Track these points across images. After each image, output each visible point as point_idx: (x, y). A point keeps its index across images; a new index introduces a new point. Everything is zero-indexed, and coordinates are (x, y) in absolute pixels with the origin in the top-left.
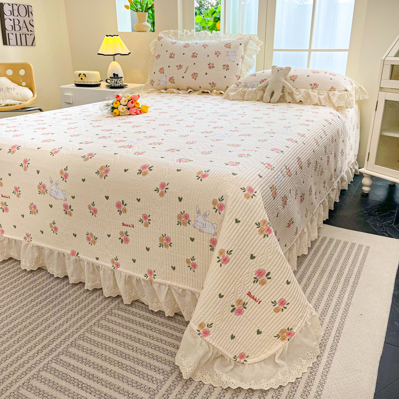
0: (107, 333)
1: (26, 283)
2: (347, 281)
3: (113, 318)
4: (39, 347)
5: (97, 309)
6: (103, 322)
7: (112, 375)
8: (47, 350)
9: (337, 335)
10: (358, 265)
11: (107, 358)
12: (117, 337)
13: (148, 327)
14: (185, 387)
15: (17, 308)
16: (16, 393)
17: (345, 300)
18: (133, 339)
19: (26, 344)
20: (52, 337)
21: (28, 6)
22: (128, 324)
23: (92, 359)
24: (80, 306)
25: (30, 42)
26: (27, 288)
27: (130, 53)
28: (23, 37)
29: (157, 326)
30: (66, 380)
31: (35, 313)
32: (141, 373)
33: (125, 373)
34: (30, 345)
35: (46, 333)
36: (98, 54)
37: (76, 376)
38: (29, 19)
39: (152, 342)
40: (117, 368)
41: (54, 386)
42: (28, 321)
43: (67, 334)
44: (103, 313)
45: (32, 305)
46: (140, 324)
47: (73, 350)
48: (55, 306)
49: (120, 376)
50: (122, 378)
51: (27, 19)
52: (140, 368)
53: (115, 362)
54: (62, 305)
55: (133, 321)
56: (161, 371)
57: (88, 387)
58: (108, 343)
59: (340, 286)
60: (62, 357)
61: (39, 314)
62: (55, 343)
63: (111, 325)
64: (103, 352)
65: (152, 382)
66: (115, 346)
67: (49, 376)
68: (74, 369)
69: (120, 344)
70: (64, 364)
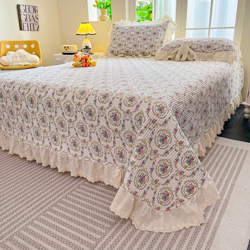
0: (76, 199)
1: (28, 169)
2: (233, 171)
3: (80, 190)
4: (34, 206)
5: (70, 185)
6: (74, 193)
7: (78, 223)
8: (38, 208)
9: (225, 203)
10: (240, 161)
11: (75, 213)
12: (82, 201)
13: (102, 196)
14: (124, 232)
15: (22, 183)
16: (18, 233)
17: (231, 182)
18: (92, 203)
19: (26, 204)
20: (42, 200)
21: (35, 7)
22: (89, 194)
23: (66, 214)
24: (60, 183)
25: (36, 29)
26: (29, 172)
27: (96, 34)
28: (32, 25)
29: (107, 195)
30: (49, 226)
31: (32, 186)
32: (96, 223)
33: (86, 223)
34: (28, 205)
35: (38, 198)
36: (77, 34)
37: (55, 223)
38: (36, 14)
39: (104, 205)
40: (81, 219)
41: (42, 229)
42: (28, 191)
43: (51, 199)
44: (74, 187)
45: (31, 181)
46: (97, 194)
47: (54, 208)
48: (45, 182)
49: (83, 224)
50: (84, 225)
51: (34, 15)
52: (96, 220)
53: (80, 216)
54: (49, 182)
55: (92, 193)
56: (109, 222)
57: (63, 230)
58: (76, 205)
59: (228, 174)
60: (47, 212)
61: (35, 187)
62: (44, 204)
63: (79, 195)
64: (73, 210)
65: (103, 229)
66: (80, 207)
67: (39, 223)
68: (55, 219)
69: (84, 205)
70: (48, 216)
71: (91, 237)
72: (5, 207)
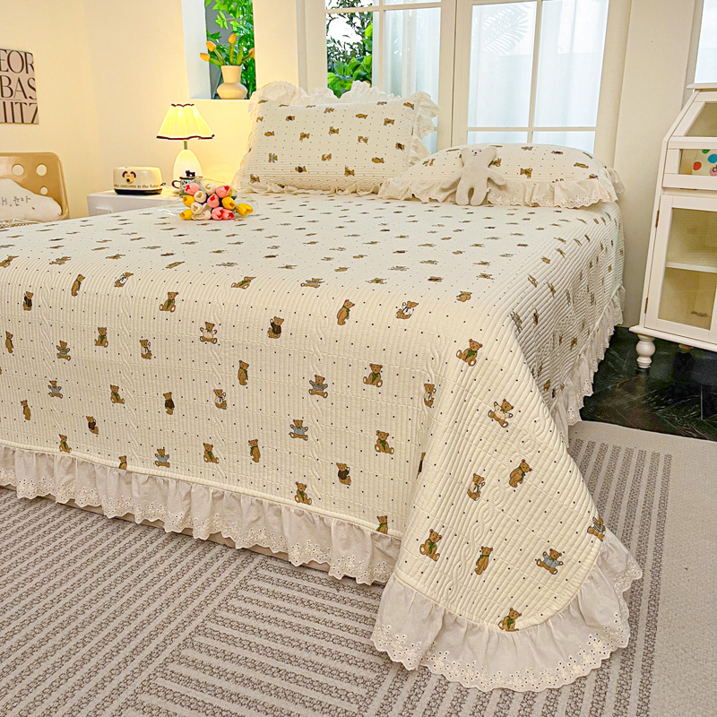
0: (246, 620)
2: (647, 513)
3: (252, 595)
5: (219, 580)
8: (142, 657)
10: (658, 486)
12: (267, 627)
17: (651, 544)
18: (296, 628)
19: (99, 647)
21: (25, 53)
22: (279, 603)
24: (186, 577)
25: (28, 117)
27: (213, 136)
28: (17, 107)
29: (334, 604)
33: (295, 688)
35: (133, 626)
36: (158, 137)
37: (206, 698)
38: (28, 76)
40: (278, 679)
46: (303, 603)
48: (139, 579)
49: (287, 693)
50: (291, 696)
51: (24, 77)
52: (321, 678)
53: (273, 670)
54: (151, 576)
55: (288, 599)
56: (359, 681)
58: (251, 638)
59: (638, 522)
60: (172, 667)
61: (113, 593)
62: (155, 643)
63: (250, 607)
64: (246, 653)
65: (349, 701)
66: (266, 643)
67: (156, 701)
68: (200, 686)
69: (275, 638)
70: (180, 679)
72: (39, 662)
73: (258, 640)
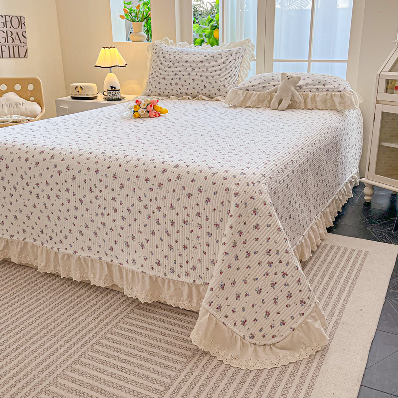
0: (132, 328)
1: (50, 290)
3: (135, 316)
4: (74, 340)
5: (120, 309)
6: (127, 320)
7: (142, 359)
8: (82, 342)
9: (336, 325)
10: (356, 268)
11: (136, 347)
12: (142, 331)
13: (168, 323)
14: (206, 367)
15: (47, 310)
16: (62, 374)
17: (344, 297)
18: (156, 332)
19: (61, 338)
20: (84, 332)
21: (21, 17)
22: (149, 321)
23: (123, 348)
24: (104, 307)
25: (22, 54)
26: (52, 293)
27: (126, 64)
28: (16, 49)
29: (175, 321)
30: (103, 364)
31: (64, 314)
32: (167, 357)
33: (153, 358)
34: (66, 338)
35: (78, 329)
36: (95, 66)
37: (111, 360)
38: (22, 30)
39: (173, 334)
40: (145, 354)
41: (94, 368)
42: (60, 320)
43: (97, 329)
44: (126, 312)
46: (160, 320)
47: (104, 341)
48: (81, 308)
50: (150, 361)
51: (20, 31)
52: (165, 354)
53: (143, 350)
54: (87, 307)
55: (153, 319)
56: (183, 356)
57: (123, 368)
58: (134, 336)
59: (340, 286)
60: (95, 347)
61: (68, 314)
62: (87, 337)
63: (135, 322)
64: (131, 342)
65: (177, 364)
66: (141, 338)
67: (87, 361)
68: (108, 355)
69: (145, 336)
70: (99, 352)
71: (164, 375)
72: (33, 343)
73: (137, 337)
